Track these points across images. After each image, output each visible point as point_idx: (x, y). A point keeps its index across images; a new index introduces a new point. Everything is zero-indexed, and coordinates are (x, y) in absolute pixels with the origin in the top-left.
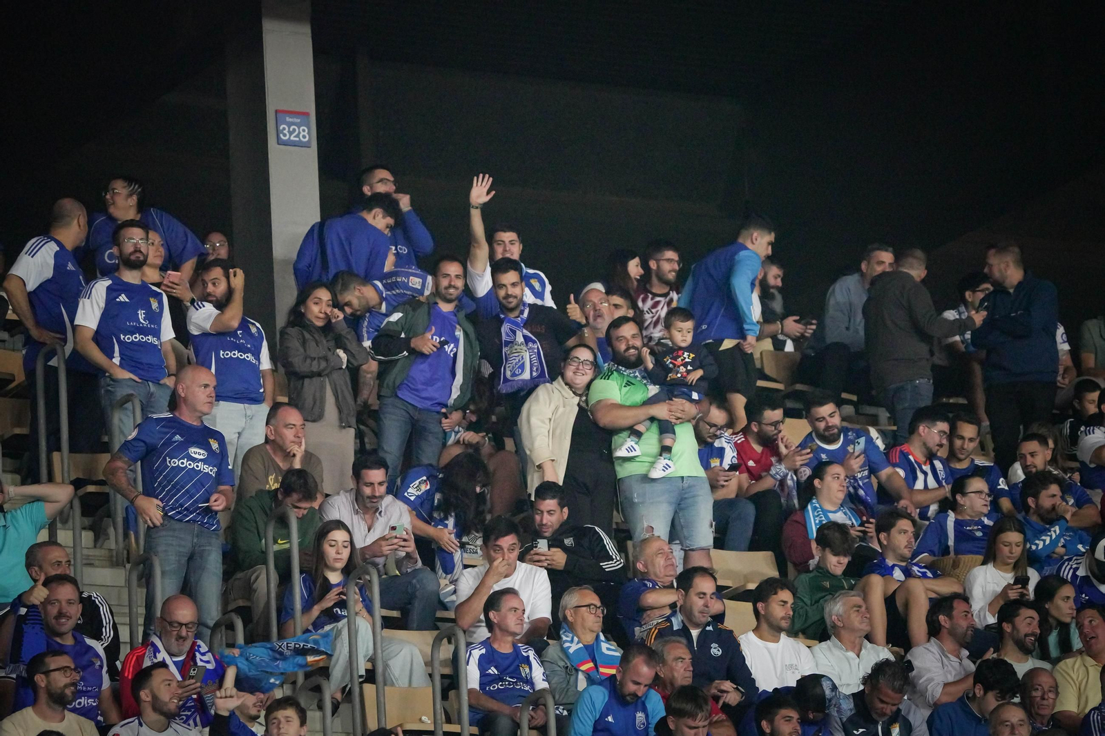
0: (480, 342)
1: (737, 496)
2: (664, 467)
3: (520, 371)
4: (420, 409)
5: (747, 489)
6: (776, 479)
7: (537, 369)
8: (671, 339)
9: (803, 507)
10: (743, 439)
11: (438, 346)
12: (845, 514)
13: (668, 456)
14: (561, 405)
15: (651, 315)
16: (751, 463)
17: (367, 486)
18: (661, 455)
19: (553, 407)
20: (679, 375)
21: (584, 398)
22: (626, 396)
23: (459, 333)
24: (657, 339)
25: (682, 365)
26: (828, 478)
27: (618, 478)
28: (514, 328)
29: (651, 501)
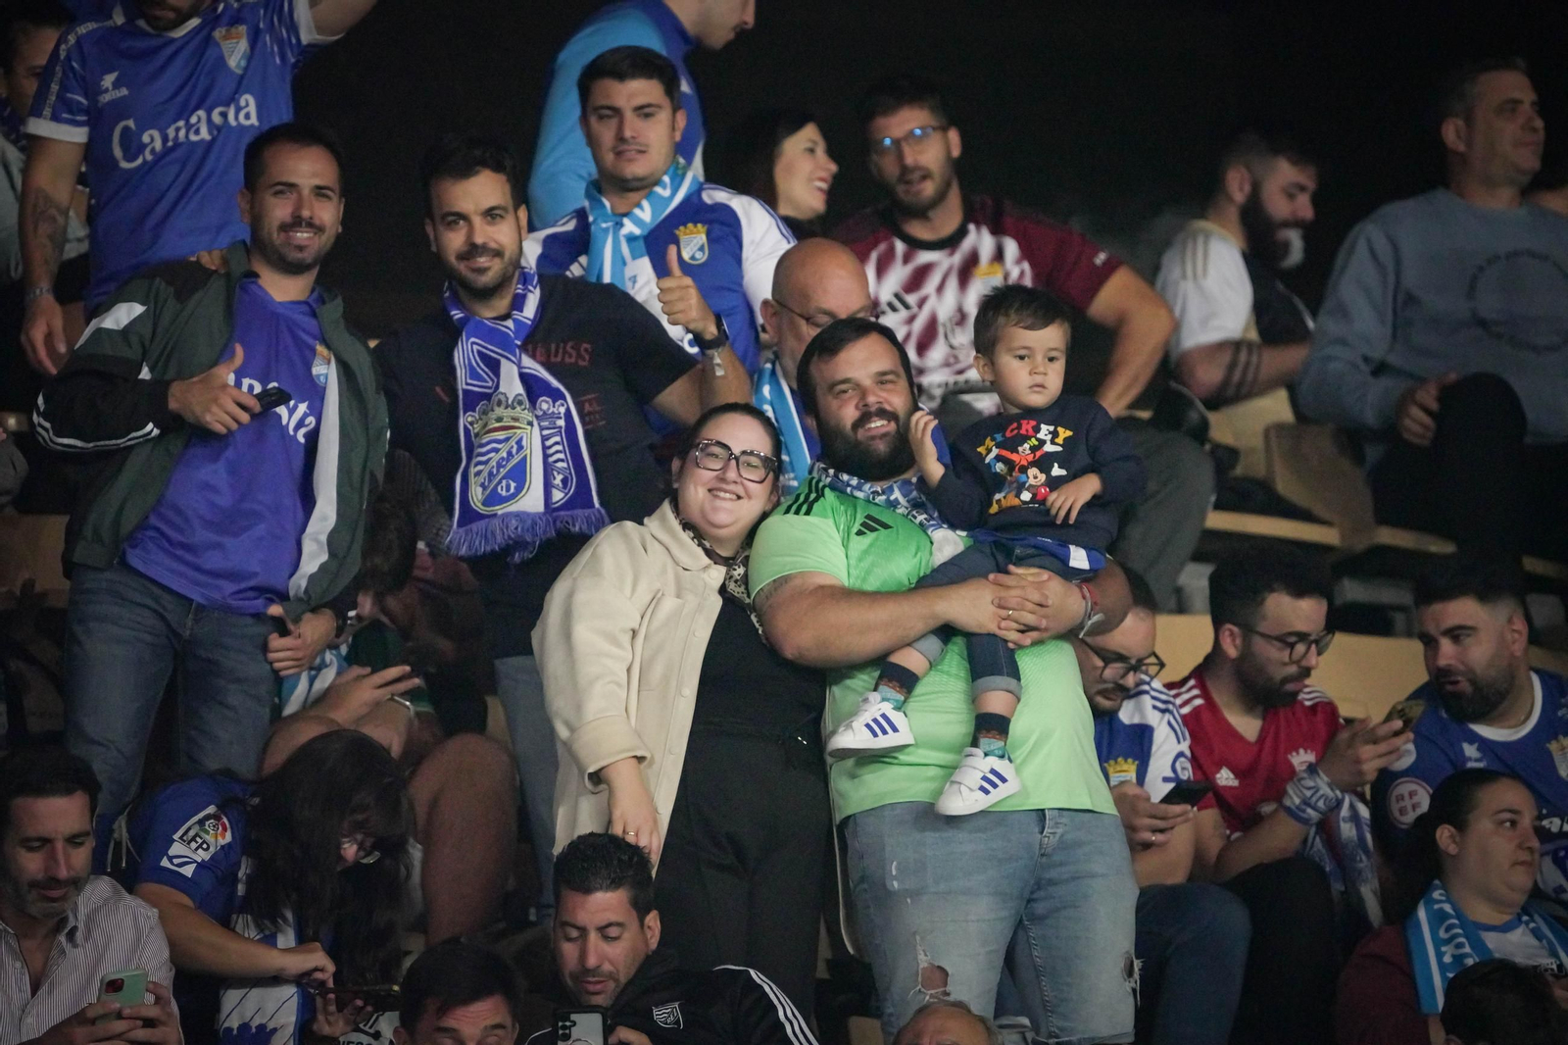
0: (392, 398)
1: (1191, 878)
2: (985, 778)
3: (513, 485)
4: (201, 608)
5: (1220, 857)
6: (1306, 822)
7: (565, 481)
8: (995, 384)
9: (1399, 912)
10: (1199, 702)
11: (257, 408)
12: (1537, 934)
13: (996, 744)
14: (671, 589)
15: (903, 313)
16: (1225, 778)
17: (31, 849)
18: (975, 743)
19: (643, 596)
20: (1026, 496)
21: (740, 571)
22: (865, 564)
23: (325, 370)
24: (938, 392)
25: (1033, 464)
26: (1482, 825)
27: (838, 818)
28: (493, 351)
29: (942, 887)
